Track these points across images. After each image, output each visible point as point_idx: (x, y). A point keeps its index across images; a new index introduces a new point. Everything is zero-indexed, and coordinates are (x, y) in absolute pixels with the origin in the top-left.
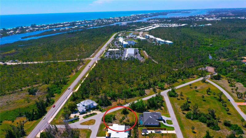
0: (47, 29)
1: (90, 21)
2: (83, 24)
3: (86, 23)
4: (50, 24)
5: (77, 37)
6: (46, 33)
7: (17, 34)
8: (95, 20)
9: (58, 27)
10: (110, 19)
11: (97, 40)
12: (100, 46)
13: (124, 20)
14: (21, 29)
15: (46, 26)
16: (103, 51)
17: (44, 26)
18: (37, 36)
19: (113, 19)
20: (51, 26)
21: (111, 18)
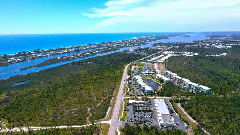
0: (50, 55)
1: (94, 45)
2: (88, 49)
3: (91, 48)
4: (54, 49)
5: (84, 72)
6: (48, 62)
7: (17, 62)
8: (99, 44)
9: (63, 53)
10: (114, 43)
11: (108, 76)
12: (114, 89)
13: (129, 44)
14: (23, 55)
15: (49, 51)
16: (122, 103)
17: (48, 51)
18: (38, 67)
19: (117, 43)
20: (55, 50)
21: (115, 41)
